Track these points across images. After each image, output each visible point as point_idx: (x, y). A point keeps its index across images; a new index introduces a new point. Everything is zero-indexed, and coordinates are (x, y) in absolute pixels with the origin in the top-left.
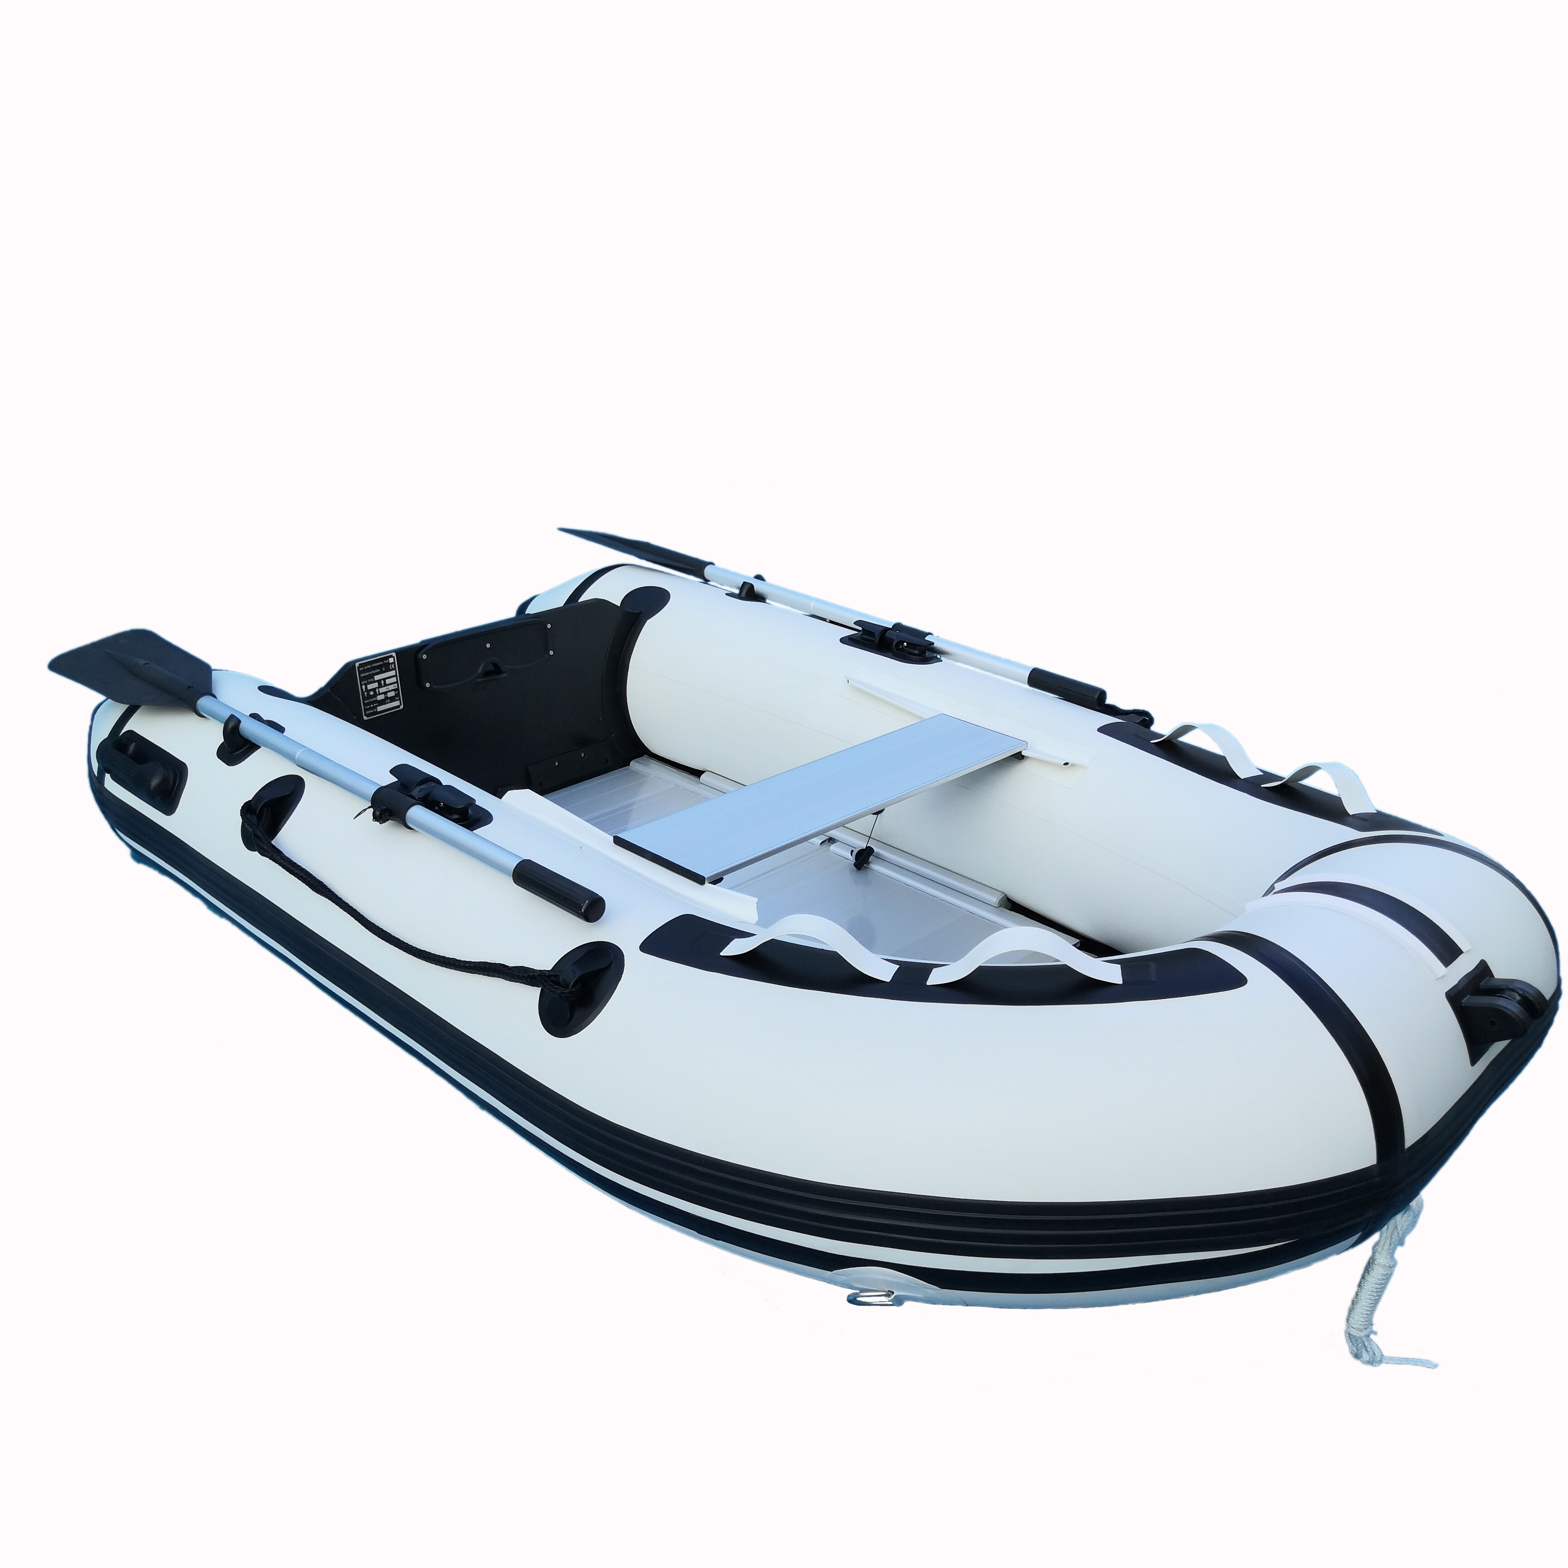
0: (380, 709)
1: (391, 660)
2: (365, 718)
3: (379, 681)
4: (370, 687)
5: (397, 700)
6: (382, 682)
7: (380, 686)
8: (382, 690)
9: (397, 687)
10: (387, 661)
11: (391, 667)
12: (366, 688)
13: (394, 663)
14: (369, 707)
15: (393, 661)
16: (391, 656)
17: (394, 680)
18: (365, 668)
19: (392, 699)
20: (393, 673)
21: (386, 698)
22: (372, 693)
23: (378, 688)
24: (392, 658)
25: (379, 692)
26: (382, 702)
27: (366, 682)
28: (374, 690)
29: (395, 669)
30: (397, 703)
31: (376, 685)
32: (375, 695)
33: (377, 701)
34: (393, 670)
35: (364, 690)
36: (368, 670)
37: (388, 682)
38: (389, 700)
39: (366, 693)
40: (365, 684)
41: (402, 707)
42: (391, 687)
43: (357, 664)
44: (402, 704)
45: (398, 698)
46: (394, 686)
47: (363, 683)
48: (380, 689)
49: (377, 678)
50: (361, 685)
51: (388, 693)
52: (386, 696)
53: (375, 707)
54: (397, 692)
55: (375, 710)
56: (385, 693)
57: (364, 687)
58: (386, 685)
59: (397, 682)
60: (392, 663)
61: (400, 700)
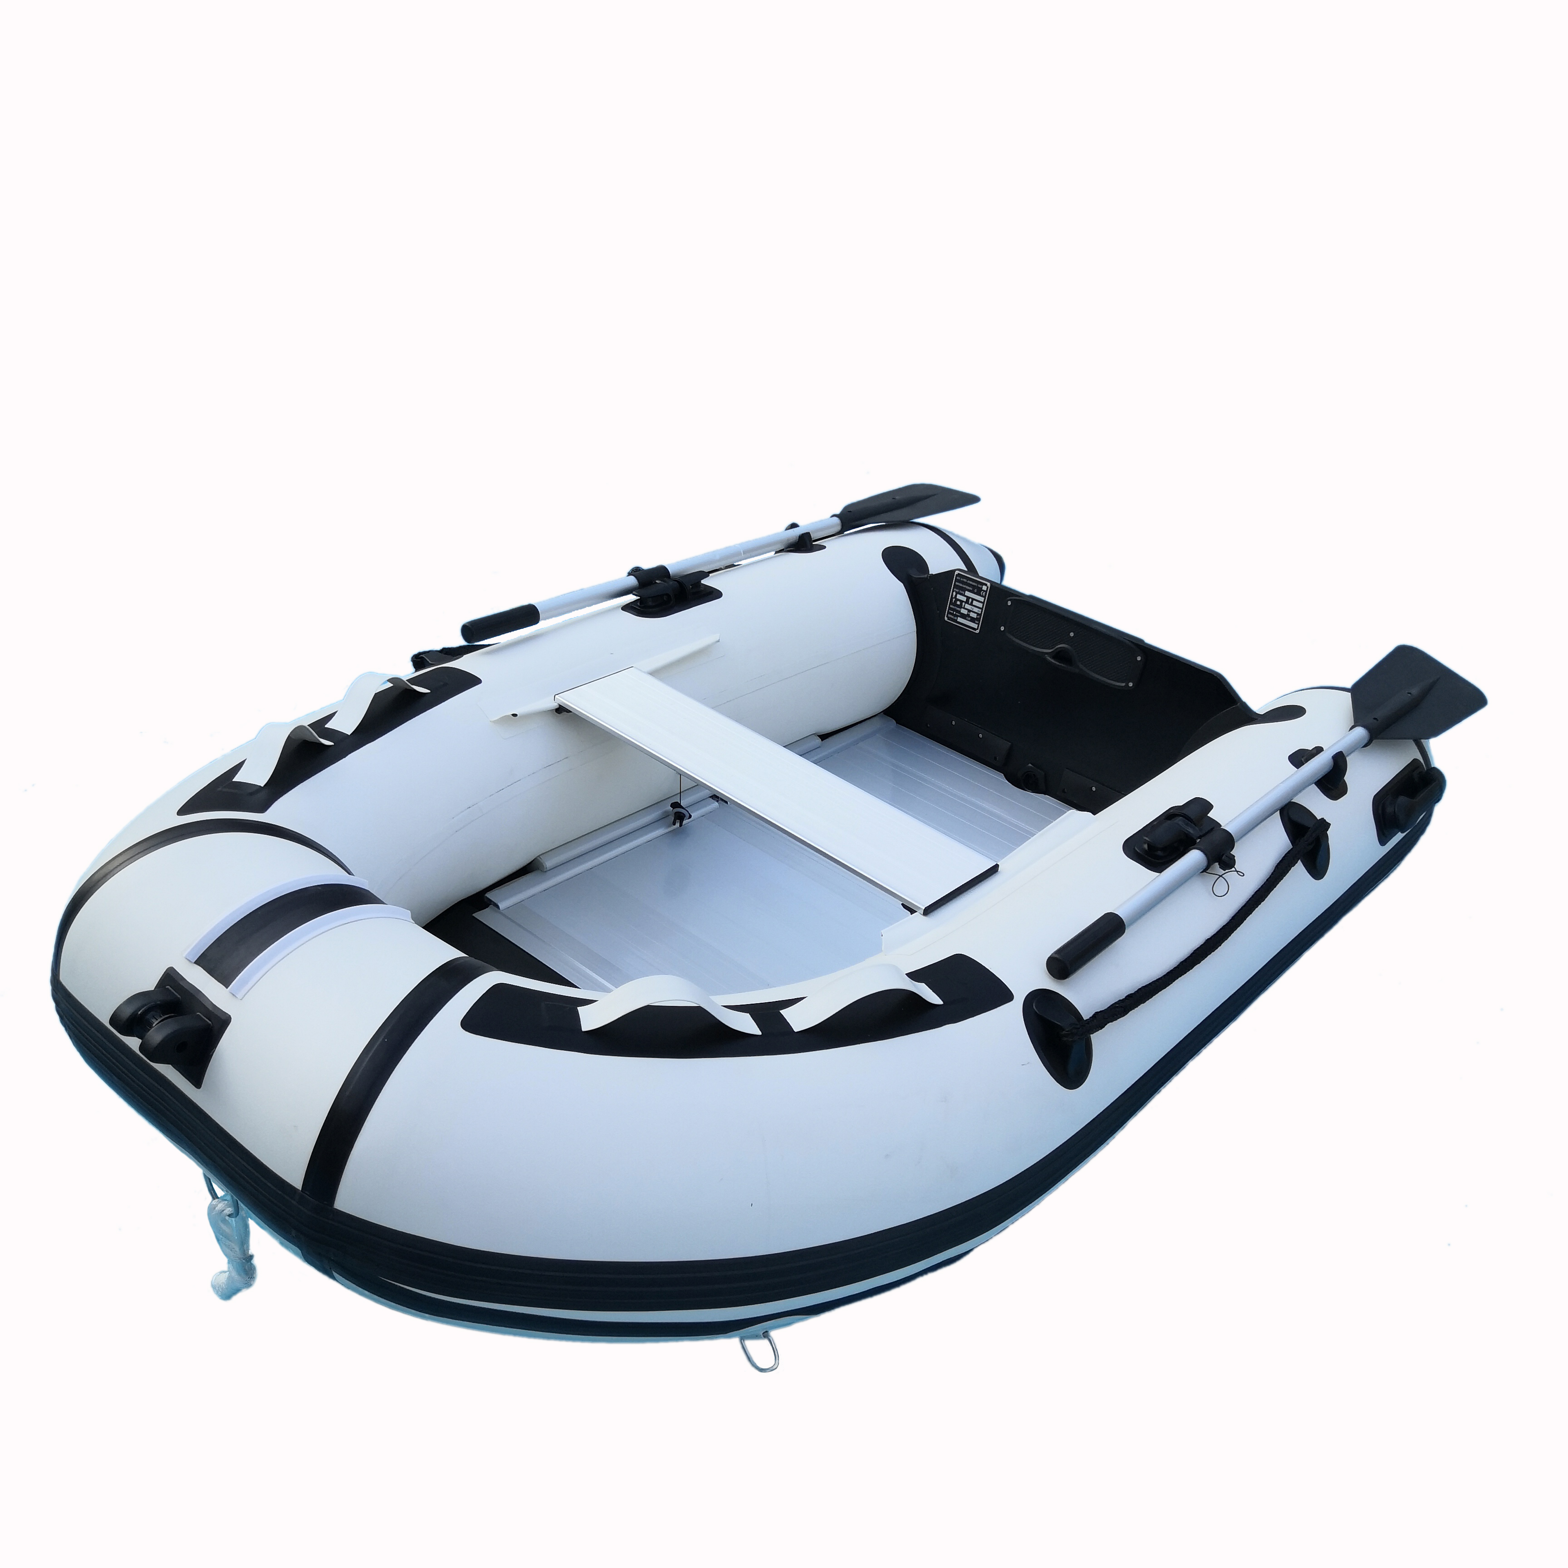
0: (960, 620)
1: (984, 588)
2: (946, 618)
3: (968, 598)
4: (959, 597)
5: (976, 624)
6: (970, 600)
7: (967, 602)
8: (967, 606)
9: (980, 613)
10: (981, 586)
11: (983, 593)
12: (956, 596)
13: (986, 591)
14: (952, 612)
15: (985, 589)
16: (986, 585)
17: (980, 605)
18: (962, 579)
19: (973, 620)
20: (982, 599)
21: (968, 615)
22: (958, 603)
23: (966, 603)
24: (986, 587)
25: (964, 606)
26: (964, 616)
27: (958, 591)
28: (962, 601)
29: (985, 597)
30: (975, 626)
31: (964, 599)
32: (960, 606)
33: (959, 612)
34: (982, 596)
35: (954, 596)
36: (963, 583)
37: (975, 603)
38: (969, 619)
39: (954, 599)
40: (956, 592)
41: (977, 631)
42: (976, 610)
43: (957, 572)
44: (979, 628)
45: (978, 622)
46: (978, 611)
47: (955, 589)
48: (966, 604)
49: (967, 593)
50: (953, 591)
51: (971, 613)
52: (969, 613)
53: (957, 616)
54: (978, 617)
55: (956, 618)
56: (969, 611)
57: (954, 593)
58: (971, 604)
59: (982, 609)
60: (984, 591)
61: (978, 624)
